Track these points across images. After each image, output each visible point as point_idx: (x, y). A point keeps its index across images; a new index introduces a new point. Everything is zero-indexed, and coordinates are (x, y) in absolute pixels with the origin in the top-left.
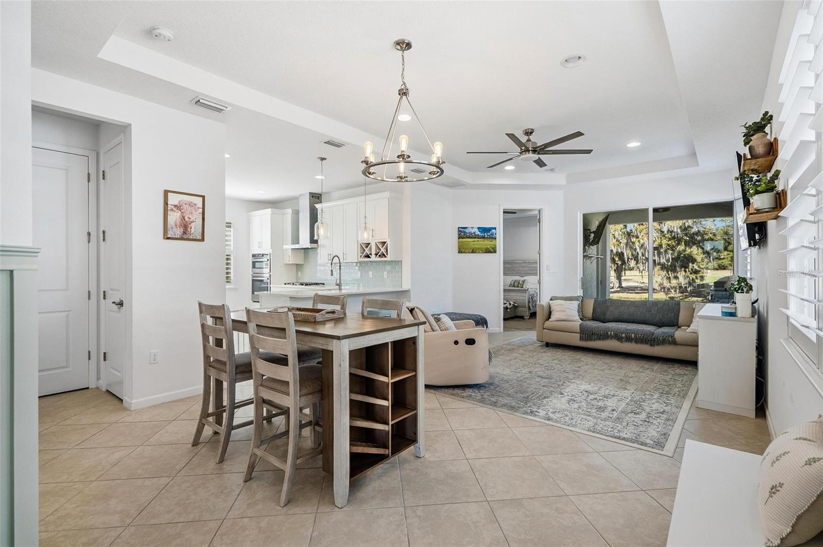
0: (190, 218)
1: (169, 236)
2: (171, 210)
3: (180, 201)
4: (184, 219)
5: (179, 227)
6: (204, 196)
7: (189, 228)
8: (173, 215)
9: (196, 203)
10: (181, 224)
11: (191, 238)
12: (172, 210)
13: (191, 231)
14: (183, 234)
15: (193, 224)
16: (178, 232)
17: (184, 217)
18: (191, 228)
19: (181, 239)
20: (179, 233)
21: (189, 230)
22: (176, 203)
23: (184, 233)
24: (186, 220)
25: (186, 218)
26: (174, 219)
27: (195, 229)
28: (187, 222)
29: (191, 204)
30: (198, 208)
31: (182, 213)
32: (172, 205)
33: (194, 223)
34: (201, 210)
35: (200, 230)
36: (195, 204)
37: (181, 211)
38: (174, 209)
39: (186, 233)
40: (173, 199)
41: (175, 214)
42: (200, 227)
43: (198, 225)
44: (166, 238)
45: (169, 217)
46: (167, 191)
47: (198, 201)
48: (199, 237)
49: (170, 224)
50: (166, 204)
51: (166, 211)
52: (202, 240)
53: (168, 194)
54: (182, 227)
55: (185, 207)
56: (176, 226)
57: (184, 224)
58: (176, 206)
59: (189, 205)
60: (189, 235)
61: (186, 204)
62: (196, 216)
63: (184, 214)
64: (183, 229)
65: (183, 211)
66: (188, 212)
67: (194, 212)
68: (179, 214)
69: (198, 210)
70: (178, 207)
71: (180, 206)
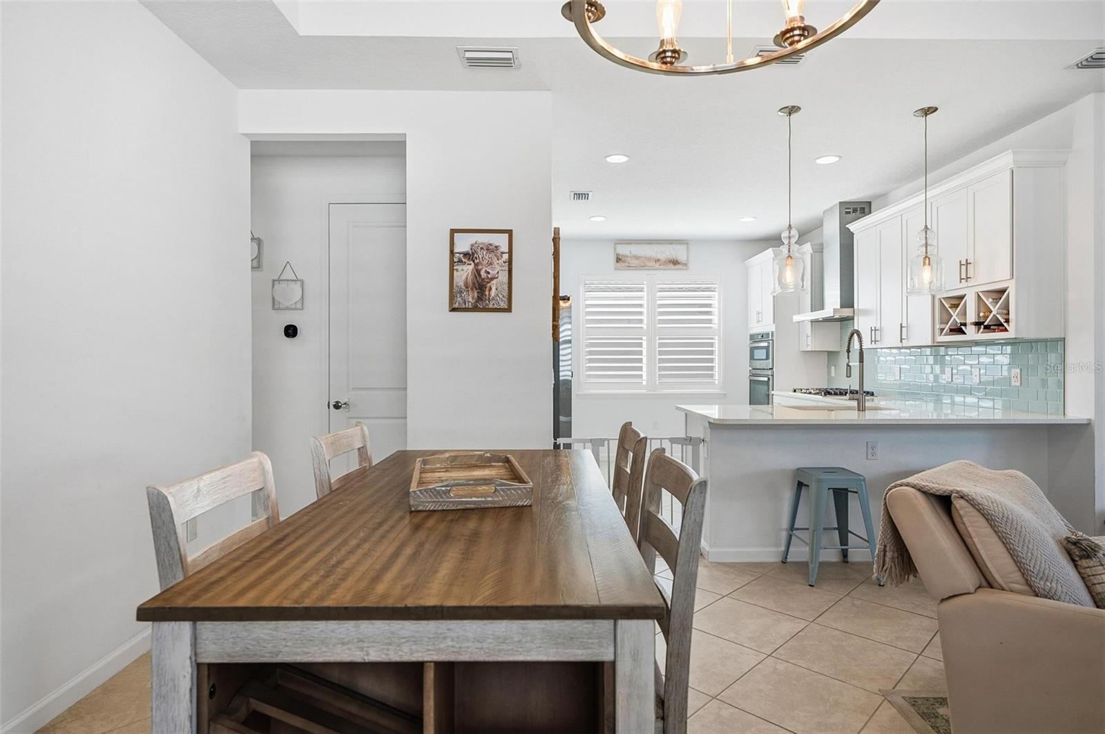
0: (488, 273)
1: (456, 306)
2: (458, 262)
3: (472, 246)
4: (480, 275)
5: (472, 289)
6: (511, 231)
7: (487, 289)
8: (463, 270)
9: (497, 244)
10: (474, 284)
11: (491, 306)
12: (460, 261)
13: (490, 295)
14: (477, 301)
15: (494, 282)
16: (471, 298)
17: (478, 272)
18: (490, 289)
19: (475, 309)
20: (471, 300)
21: (487, 293)
22: (466, 249)
23: (480, 299)
24: (482, 277)
25: (483, 274)
26: (464, 277)
27: (495, 289)
28: (483, 279)
29: (492, 249)
30: (502, 253)
31: (476, 265)
32: (460, 253)
33: (495, 280)
34: (506, 257)
35: (506, 293)
36: (496, 247)
37: (474, 261)
38: (464, 260)
39: (482, 300)
40: (464, 244)
41: (465, 267)
42: (506, 287)
43: (502, 284)
44: (453, 310)
45: (455, 273)
46: (453, 232)
47: (501, 241)
48: (503, 305)
49: (457, 286)
50: (452, 253)
51: (452, 263)
52: (508, 309)
53: (456, 234)
54: (477, 289)
55: (480, 254)
56: (467, 287)
57: (479, 284)
58: (466, 255)
59: (487, 250)
60: (487, 302)
61: (482, 248)
62: (498, 268)
63: (480, 267)
64: (478, 293)
65: (478, 261)
66: (485, 262)
67: (495, 261)
68: (471, 267)
69: (502, 257)
70: (469, 256)
71: (473, 254)
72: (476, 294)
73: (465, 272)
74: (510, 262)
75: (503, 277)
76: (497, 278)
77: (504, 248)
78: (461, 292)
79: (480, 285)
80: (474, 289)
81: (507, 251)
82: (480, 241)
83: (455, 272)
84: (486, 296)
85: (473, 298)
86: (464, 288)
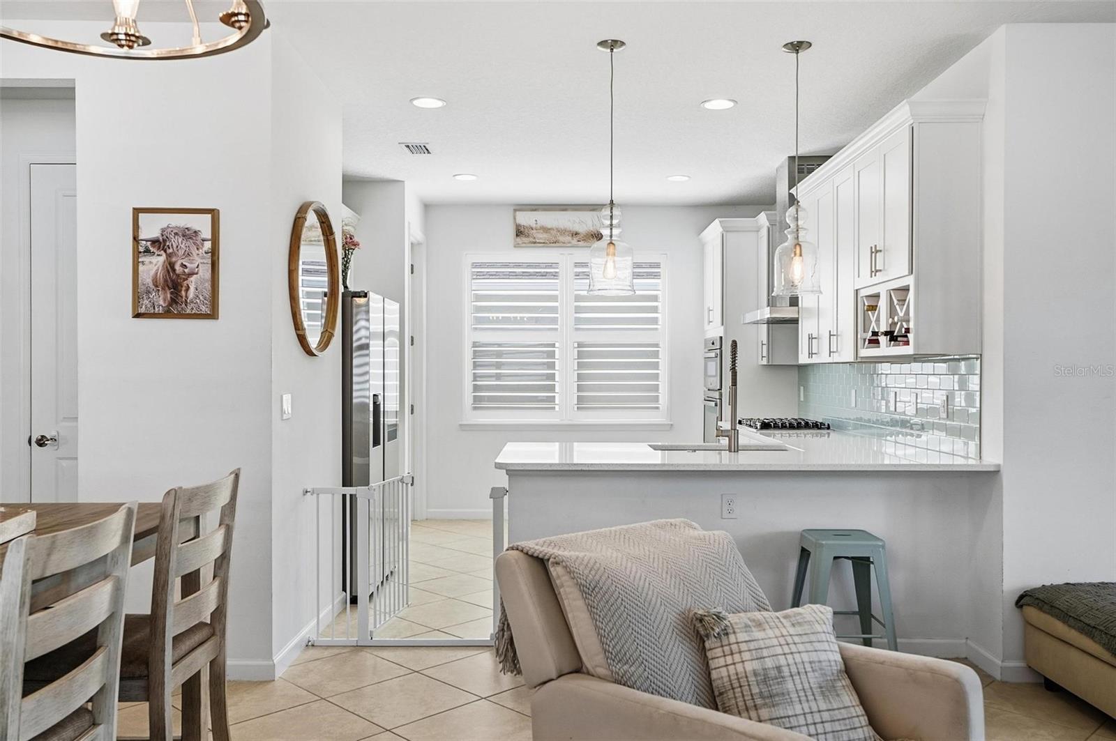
0: (185, 266)
1: (142, 310)
2: (145, 252)
3: (163, 230)
4: (174, 270)
5: (163, 289)
7: (184, 288)
8: (151, 263)
9: (197, 229)
10: (166, 281)
11: (188, 311)
12: (147, 251)
13: (186, 297)
14: (170, 305)
15: (193, 278)
16: (161, 300)
17: (172, 265)
18: (188, 288)
19: (167, 314)
20: (161, 302)
21: (183, 293)
22: (155, 233)
23: (174, 301)
24: (177, 272)
25: (178, 267)
26: (152, 272)
28: (178, 276)
29: (189, 235)
30: (204, 240)
31: (169, 256)
33: (194, 276)
34: (208, 245)
35: (207, 293)
36: (195, 232)
37: (165, 251)
38: (152, 249)
39: (176, 302)
40: (151, 228)
41: (154, 259)
42: (208, 285)
43: (203, 281)
44: (138, 315)
45: (141, 268)
46: (137, 211)
47: (202, 224)
48: (205, 309)
49: (144, 284)
50: (136, 239)
51: (137, 254)
52: (213, 315)
53: (141, 215)
54: (169, 289)
55: (175, 241)
56: (157, 286)
57: (172, 281)
58: (154, 242)
59: (184, 236)
60: (183, 305)
61: (176, 234)
62: (198, 261)
63: (174, 259)
64: (171, 293)
65: (171, 251)
66: (181, 253)
67: (195, 252)
68: (163, 258)
69: (203, 245)
70: (159, 244)
71: (164, 241)
72: (169, 296)
73: (154, 265)
74: (214, 253)
75: (205, 272)
76: (197, 274)
77: (206, 233)
78: (148, 292)
79: (174, 283)
80: (167, 288)
81: (210, 237)
82: (173, 225)
83: (140, 265)
84: (182, 297)
85: (165, 300)
86: (151, 285)
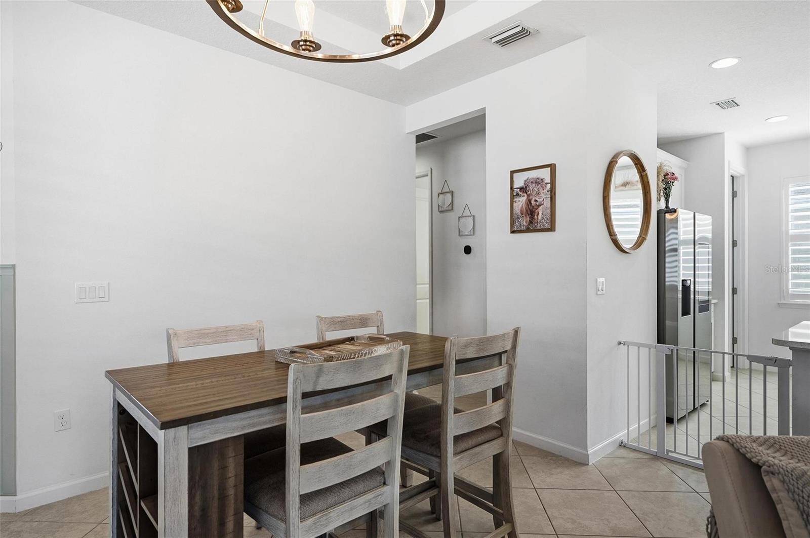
0: (537, 201)
1: (515, 229)
2: (517, 195)
3: (525, 181)
4: (531, 204)
5: (526, 216)
7: (536, 214)
8: (519, 201)
10: (527, 211)
11: (538, 227)
12: (518, 194)
13: (537, 219)
14: (529, 225)
15: (541, 208)
16: (524, 222)
17: (530, 201)
18: (538, 214)
19: (528, 230)
20: (525, 224)
21: (536, 217)
23: (531, 222)
24: (533, 205)
25: (533, 202)
26: (520, 206)
27: (542, 213)
28: (533, 207)
29: (538, 182)
30: (546, 184)
31: (528, 196)
32: (517, 189)
33: (541, 206)
34: (549, 186)
35: (549, 216)
36: (542, 180)
37: (527, 193)
38: (520, 193)
39: (532, 223)
40: (519, 182)
42: (549, 211)
43: (546, 209)
44: (513, 232)
45: (515, 204)
46: (512, 172)
47: (545, 174)
48: (547, 226)
49: (516, 214)
50: (512, 189)
51: (512, 197)
52: (552, 229)
53: (514, 174)
54: (529, 215)
55: (532, 187)
56: (522, 214)
57: (530, 210)
58: (521, 189)
59: (536, 183)
60: (536, 224)
61: (532, 182)
62: (544, 197)
63: (531, 197)
64: (530, 218)
65: (529, 193)
66: (535, 193)
67: (542, 191)
68: (525, 198)
69: (546, 187)
70: (523, 189)
71: (526, 187)
72: (528, 219)
73: (521, 201)
74: (553, 191)
75: (547, 203)
76: (543, 204)
77: (548, 180)
78: (518, 218)
79: (531, 211)
80: (527, 215)
81: (550, 182)
82: (530, 177)
83: (514, 203)
84: (535, 219)
85: (526, 222)
86: (520, 214)
